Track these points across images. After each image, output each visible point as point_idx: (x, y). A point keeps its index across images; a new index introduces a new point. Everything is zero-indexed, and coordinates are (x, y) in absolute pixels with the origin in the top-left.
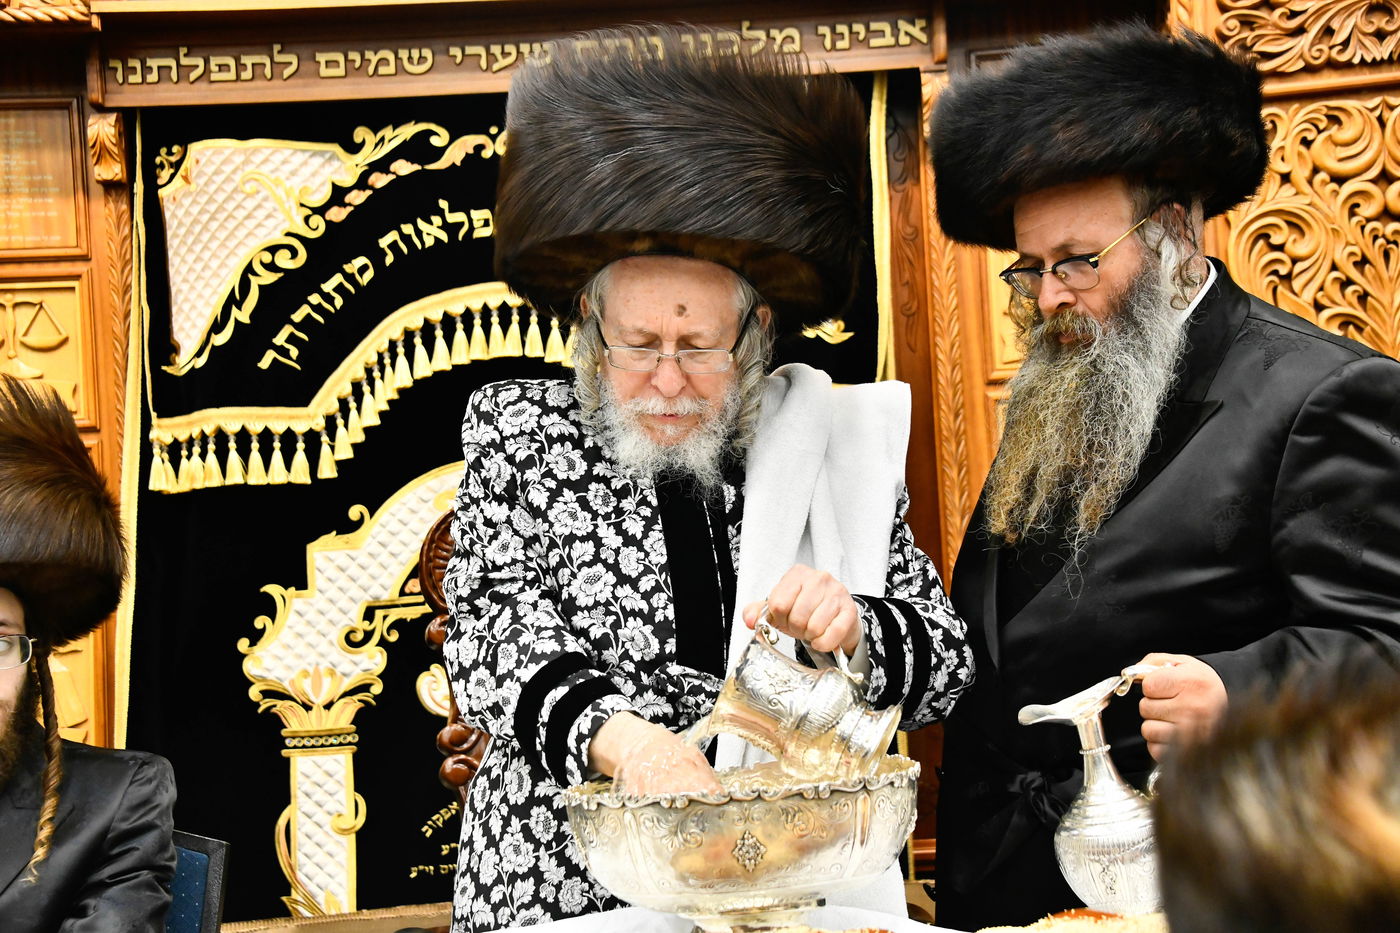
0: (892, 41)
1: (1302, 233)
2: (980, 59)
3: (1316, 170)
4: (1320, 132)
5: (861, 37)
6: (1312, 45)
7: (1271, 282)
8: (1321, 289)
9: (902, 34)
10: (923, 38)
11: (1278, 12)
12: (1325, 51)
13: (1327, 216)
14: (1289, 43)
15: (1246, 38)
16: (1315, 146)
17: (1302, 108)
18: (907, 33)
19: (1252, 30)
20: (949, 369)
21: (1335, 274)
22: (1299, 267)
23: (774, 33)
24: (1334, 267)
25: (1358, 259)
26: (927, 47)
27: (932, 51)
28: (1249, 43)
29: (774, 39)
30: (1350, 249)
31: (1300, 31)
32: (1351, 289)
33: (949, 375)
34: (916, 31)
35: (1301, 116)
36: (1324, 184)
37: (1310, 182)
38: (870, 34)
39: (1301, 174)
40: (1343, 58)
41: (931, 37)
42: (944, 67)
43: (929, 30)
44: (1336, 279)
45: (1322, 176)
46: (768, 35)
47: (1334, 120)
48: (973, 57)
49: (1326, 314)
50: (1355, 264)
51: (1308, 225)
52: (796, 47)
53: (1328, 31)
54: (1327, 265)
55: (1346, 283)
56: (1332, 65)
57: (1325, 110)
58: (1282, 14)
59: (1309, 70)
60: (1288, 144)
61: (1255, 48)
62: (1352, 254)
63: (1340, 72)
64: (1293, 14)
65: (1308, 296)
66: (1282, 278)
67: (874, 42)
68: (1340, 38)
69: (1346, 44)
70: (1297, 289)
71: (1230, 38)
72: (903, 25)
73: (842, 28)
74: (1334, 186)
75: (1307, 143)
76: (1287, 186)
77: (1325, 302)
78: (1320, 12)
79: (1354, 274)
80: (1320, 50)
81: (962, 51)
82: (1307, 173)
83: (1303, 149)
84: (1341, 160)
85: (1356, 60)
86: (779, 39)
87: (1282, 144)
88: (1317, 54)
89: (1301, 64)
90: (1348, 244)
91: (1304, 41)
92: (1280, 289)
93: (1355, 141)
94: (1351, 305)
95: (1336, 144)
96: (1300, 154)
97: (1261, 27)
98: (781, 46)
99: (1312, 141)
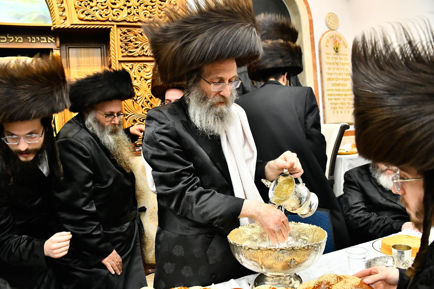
0: (46, 42)
1: (139, 91)
2: (69, 48)
3: (141, 77)
4: (142, 69)
5: (39, 40)
6: (140, 51)
7: (133, 101)
8: (143, 103)
9: (49, 40)
10: (54, 42)
11: (133, 43)
12: (142, 52)
13: (144, 87)
14: (135, 50)
15: (126, 48)
16: (141, 72)
17: (138, 64)
18: (50, 40)
19: (128, 46)
20: (61, 119)
21: (146, 100)
22: (139, 98)
23: (16, 37)
24: (145, 98)
25: (150, 97)
26: (55, 44)
27: (56, 45)
28: (127, 49)
29: (16, 39)
30: (149, 95)
31: (137, 48)
32: (149, 103)
33: (61, 120)
34: (52, 40)
35: (138, 66)
36: (143, 80)
37: (140, 80)
38: (40, 40)
39: (138, 78)
40: (146, 54)
41: (56, 41)
42: (59, 48)
43: (55, 40)
44: (146, 101)
45: (143, 79)
46: (14, 38)
47: (145, 67)
48: (67, 47)
49: (144, 108)
50: (150, 98)
51: (140, 89)
52: (22, 41)
53: (143, 48)
54: (144, 98)
55: (148, 102)
56: (144, 55)
57: (143, 65)
58: (134, 44)
59: (139, 56)
60: (136, 71)
61: (128, 50)
62: (149, 96)
63: (146, 57)
64: (136, 44)
65: (140, 104)
66: (135, 100)
67: (42, 42)
68: (145, 50)
69: (147, 51)
70: (138, 103)
71: (123, 47)
72: (49, 38)
73: (33, 38)
74: (145, 81)
75: (139, 71)
76: (136, 80)
77: (144, 106)
78: (141, 44)
79: (149, 100)
80: (141, 52)
81: (65, 46)
82: (140, 78)
83: (139, 72)
84: (146, 76)
85: (149, 55)
86: (17, 39)
87: (134, 71)
88: (141, 53)
89: (138, 55)
90: (148, 94)
91: (138, 50)
92: (134, 102)
93: (149, 72)
94: (149, 106)
95: (145, 72)
96: (138, 74)
97: (129, 46)
98: (18, 41)
99: (140, 71)
